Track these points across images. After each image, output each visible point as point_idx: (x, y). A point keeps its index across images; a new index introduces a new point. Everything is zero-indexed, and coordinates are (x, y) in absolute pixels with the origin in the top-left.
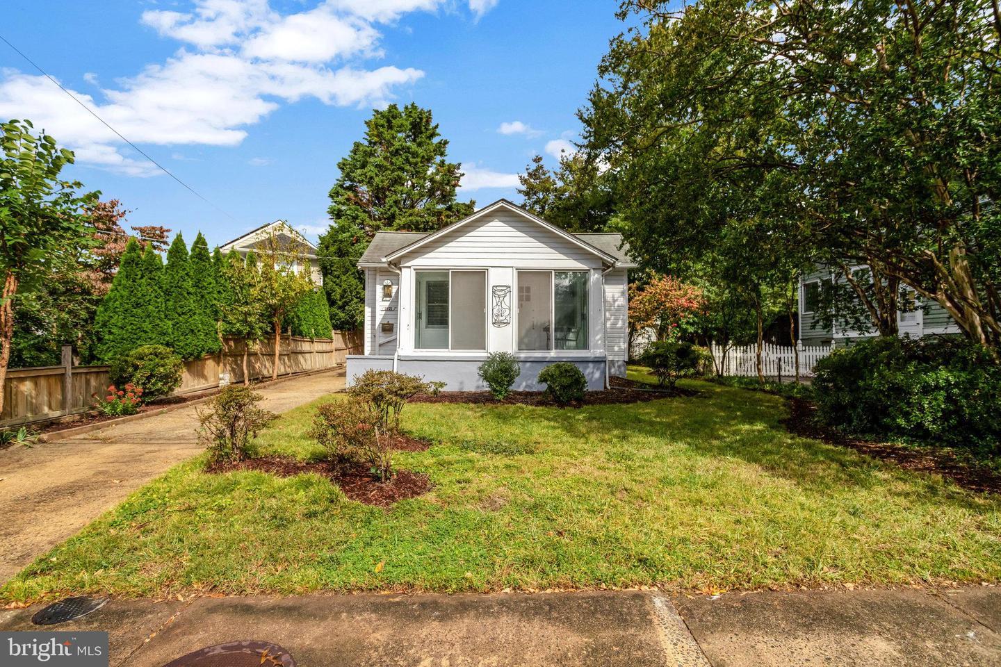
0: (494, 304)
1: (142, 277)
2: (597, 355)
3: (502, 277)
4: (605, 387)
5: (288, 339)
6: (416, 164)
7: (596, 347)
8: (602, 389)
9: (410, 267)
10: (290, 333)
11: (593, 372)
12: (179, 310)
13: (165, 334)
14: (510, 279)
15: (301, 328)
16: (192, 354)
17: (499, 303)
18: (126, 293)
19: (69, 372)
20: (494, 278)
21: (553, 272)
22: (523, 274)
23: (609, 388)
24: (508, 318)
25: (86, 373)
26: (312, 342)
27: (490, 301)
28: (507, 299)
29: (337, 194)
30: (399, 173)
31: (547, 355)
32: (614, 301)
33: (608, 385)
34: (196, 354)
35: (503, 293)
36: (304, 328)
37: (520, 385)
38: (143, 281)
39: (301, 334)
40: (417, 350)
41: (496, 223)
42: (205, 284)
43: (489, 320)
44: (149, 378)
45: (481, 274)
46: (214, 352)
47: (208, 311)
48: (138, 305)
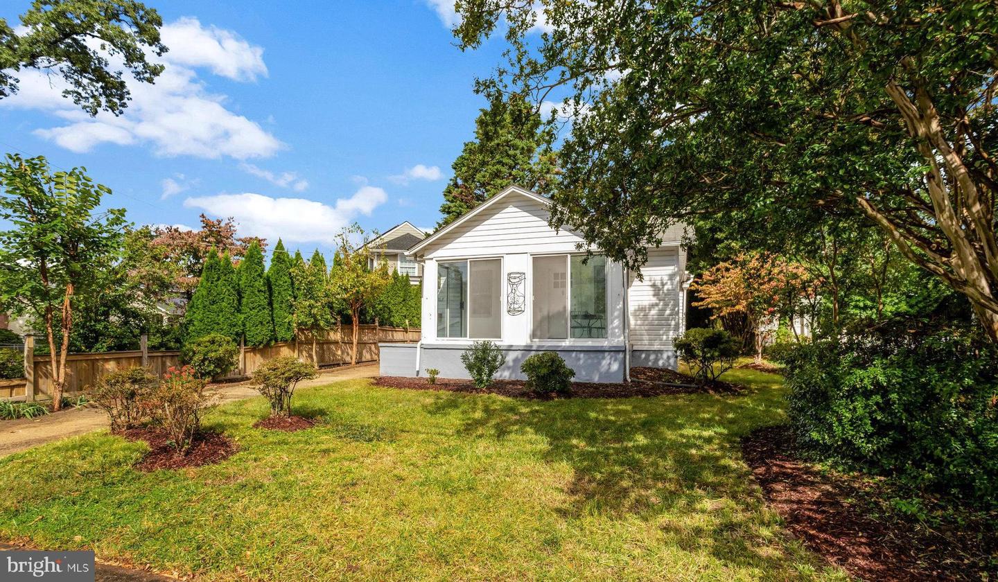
0: (510, 291)
1: (219, 279)
2: (615, 345)
3: (518, 264)
4: (625, 380)
5: (375, 329)
6: (515, 156)
7: (614, 335)
8: (621, 382)
9: (432, 259)
10: (377, 324)
11: (610, 363)
12: (251, 305)
13: (235, 326)
14: (526, 266)
15: (392, 319)
16: (261, 343)
17: (513, 291)
18: (205, 293)
19: (146, 355)
20: (508, 266)
21: (569, 256)
22: (538, 260)
23: (629, 380)
24: (523, 306)
25: (162, 357)
26: (407, 332)
27: (505, 287)
28: (521, 287)
29: (450, 192)
30: (498, 167)
31: (560, 344)
32: (663, 285)
33: (628, 377)
34: (265, 342)
35: (518, 280)
36: (396, 319)
37: (503, 375)
38: (219, 282)
39: (391, 324)
40: (439, 338)
41: (511, 209)
42: (281, 283)
43: (504, 308)
44: (203, 361)
45: (496, 262)
46: (287, 341)
47: (283, 305)
48: (214, 302)
